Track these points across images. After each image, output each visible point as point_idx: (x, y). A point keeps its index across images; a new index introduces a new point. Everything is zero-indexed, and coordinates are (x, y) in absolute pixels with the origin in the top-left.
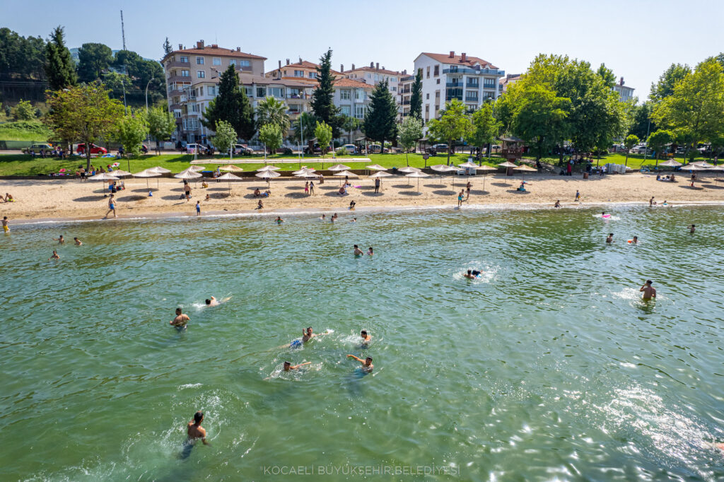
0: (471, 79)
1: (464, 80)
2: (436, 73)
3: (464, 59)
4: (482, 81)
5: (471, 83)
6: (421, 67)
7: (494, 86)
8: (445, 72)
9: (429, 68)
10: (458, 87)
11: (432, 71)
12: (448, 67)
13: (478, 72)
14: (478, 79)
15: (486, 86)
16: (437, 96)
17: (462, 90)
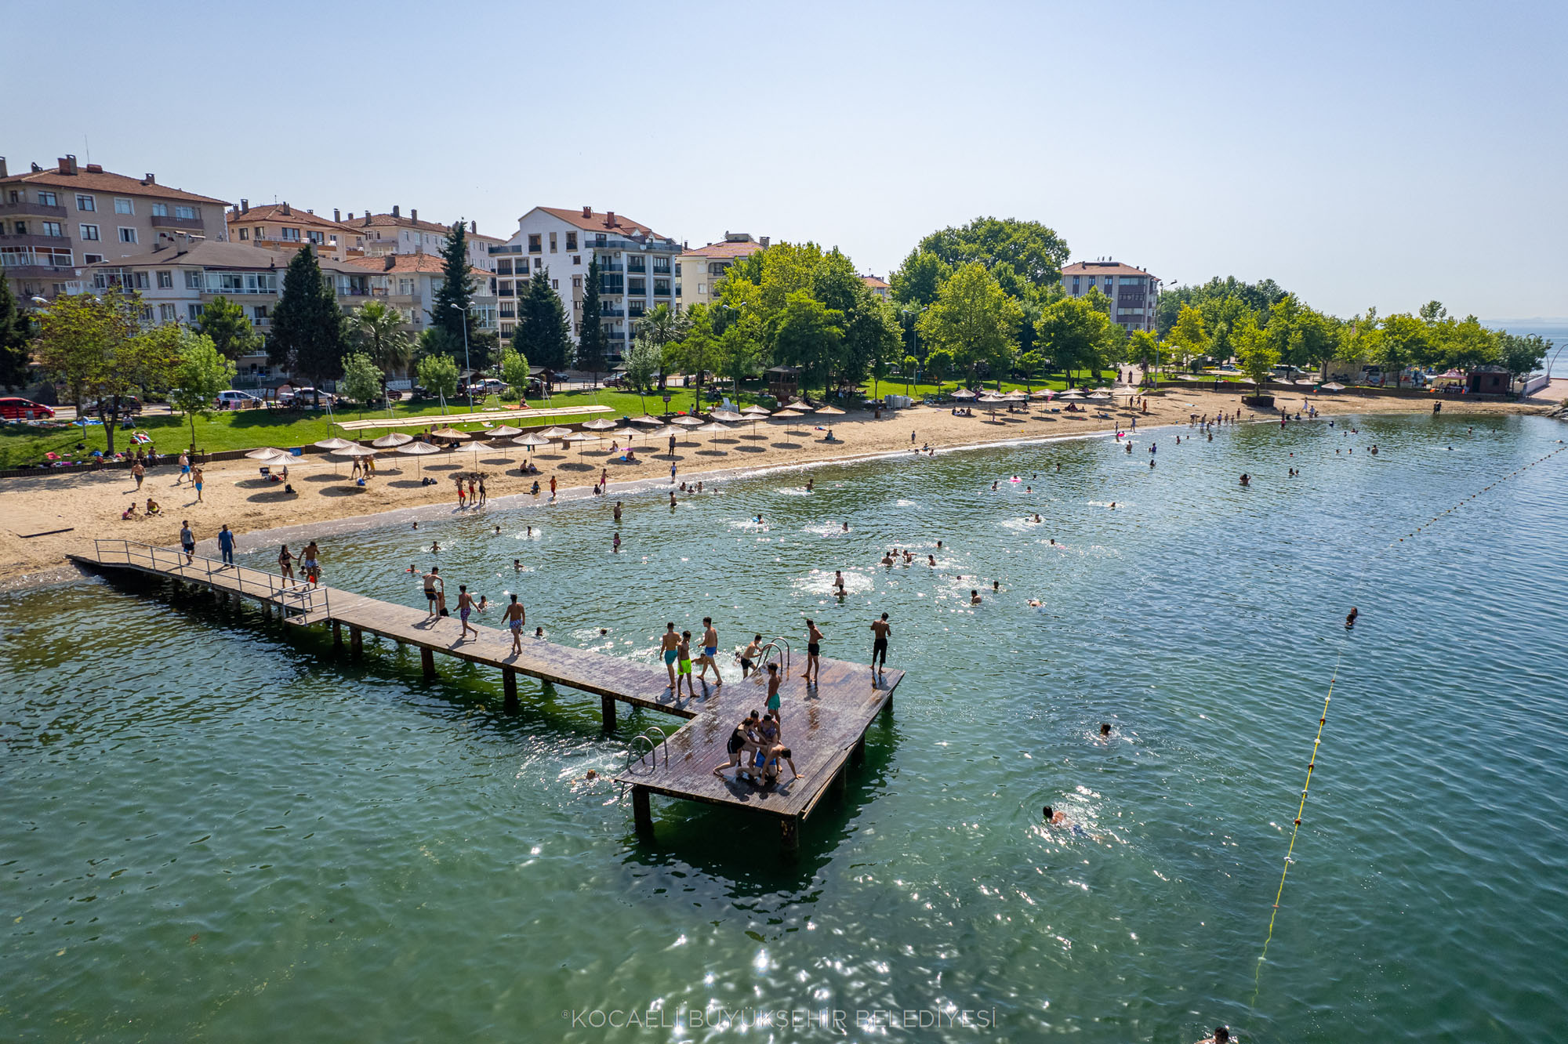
0: (633, 258)
1: (624, 259)
2: (572, 245)
3: (611, 221)
4: (650, 262)
5: (637, 267)
6: (534, 232)
7: (667, 270)
8: (588, 245)
9: (553, 235)
10: (617, 272)
11: (562, 242)
12: (592, 237)
13: (643, 247)
14: (643, 258)
15: (656, 270)
16: (575, 285)
17: (622, 276)
